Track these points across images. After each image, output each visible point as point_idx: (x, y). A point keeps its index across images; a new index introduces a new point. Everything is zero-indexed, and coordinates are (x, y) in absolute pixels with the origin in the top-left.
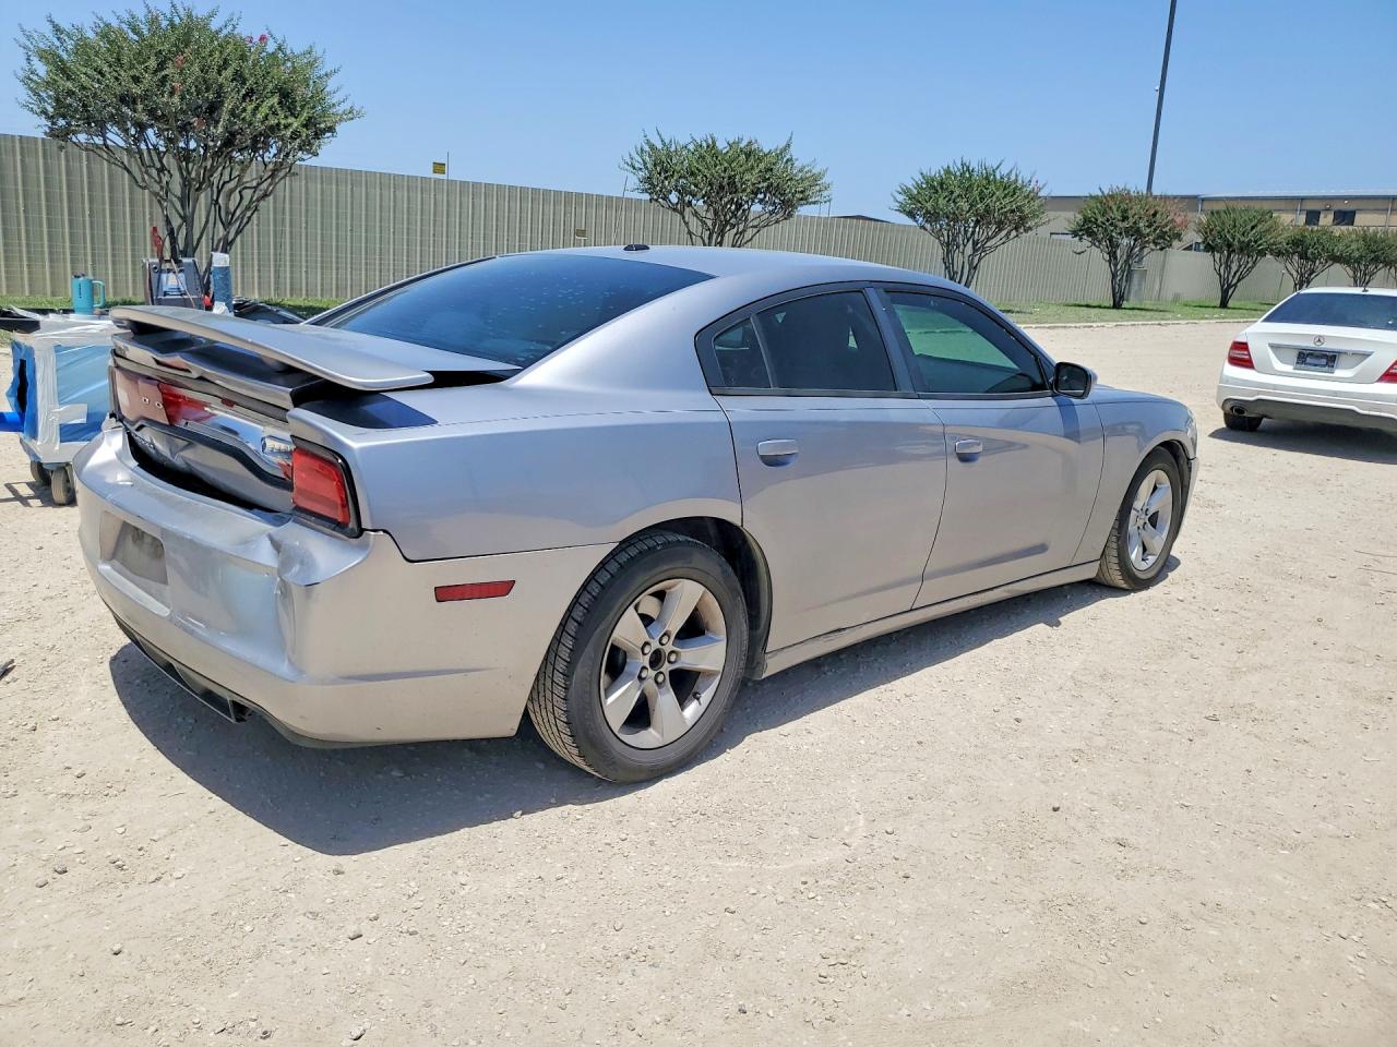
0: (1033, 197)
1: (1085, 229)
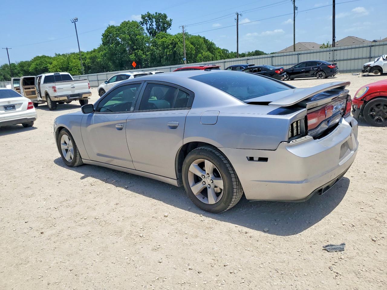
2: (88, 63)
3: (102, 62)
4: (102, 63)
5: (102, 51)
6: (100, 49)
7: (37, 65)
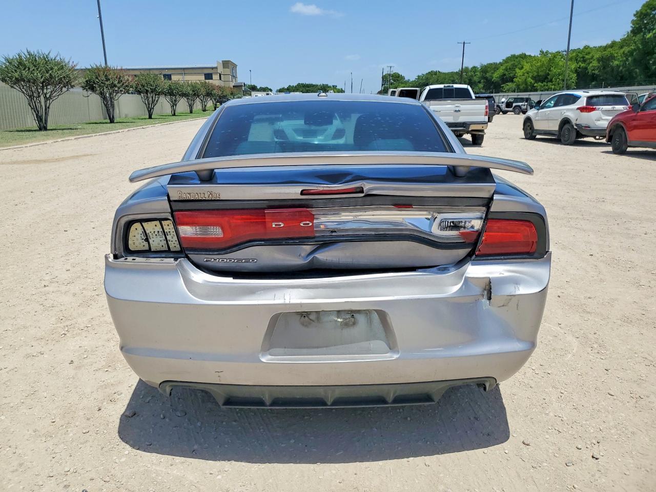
0: (73, 69)
1: (90, 86)
2: (593, 68)
3: (621, 68)
4: (622, 70)
5: (629, 45)
6: (624, 42)
7: (506, 70)
